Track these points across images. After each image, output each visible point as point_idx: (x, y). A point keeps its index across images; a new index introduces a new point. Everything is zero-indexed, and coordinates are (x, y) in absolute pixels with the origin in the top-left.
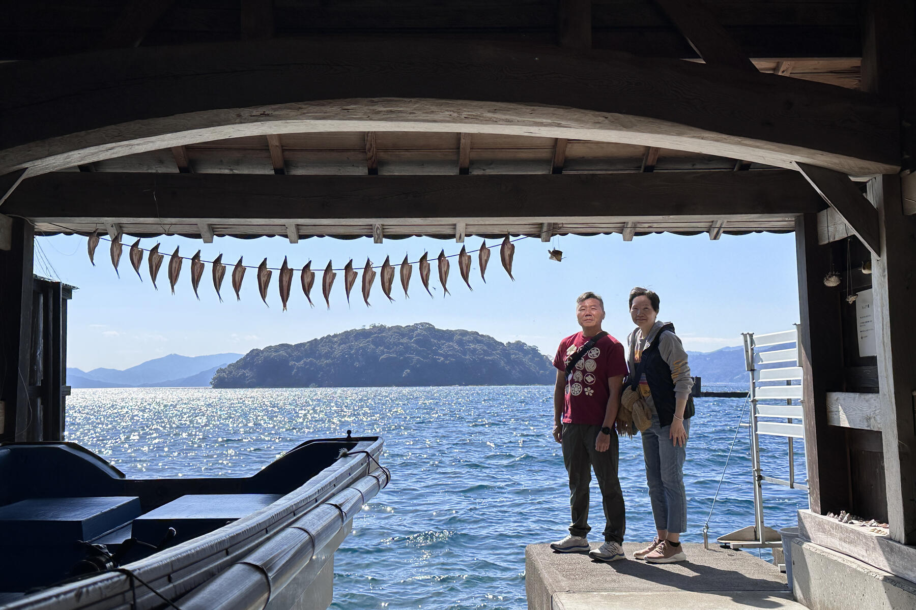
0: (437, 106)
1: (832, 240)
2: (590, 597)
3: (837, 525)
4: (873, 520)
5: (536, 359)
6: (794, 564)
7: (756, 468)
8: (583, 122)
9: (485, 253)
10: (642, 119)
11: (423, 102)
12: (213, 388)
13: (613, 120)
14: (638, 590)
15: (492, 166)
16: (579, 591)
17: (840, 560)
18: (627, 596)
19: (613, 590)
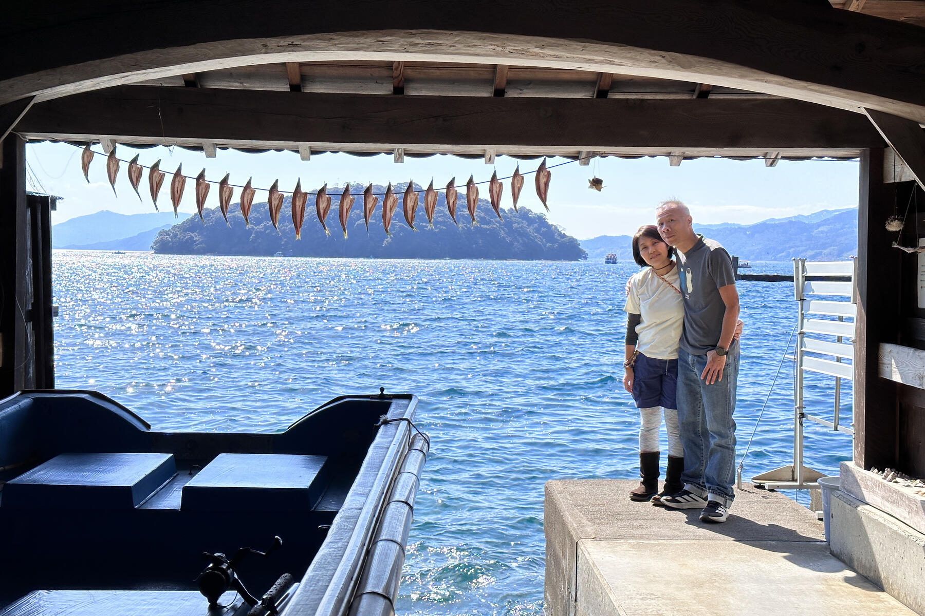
0: (480, 39)
1: (897, 181)
2: (617, 545)
3: (881, 483)
4: (918, 481)
5: (543, 229)
6: (832, 517)
7: (798, 405)
8: (638, 60)
9: (518, 180)
10: (702, 59)
11: (465, 35)
12: (155, 253)
13: (671, 60)
14: (666, 538)
15: (530, 87)
16: (606, 539)
17: (881, 520)
18: (656, 545)
19: (641, 537)
